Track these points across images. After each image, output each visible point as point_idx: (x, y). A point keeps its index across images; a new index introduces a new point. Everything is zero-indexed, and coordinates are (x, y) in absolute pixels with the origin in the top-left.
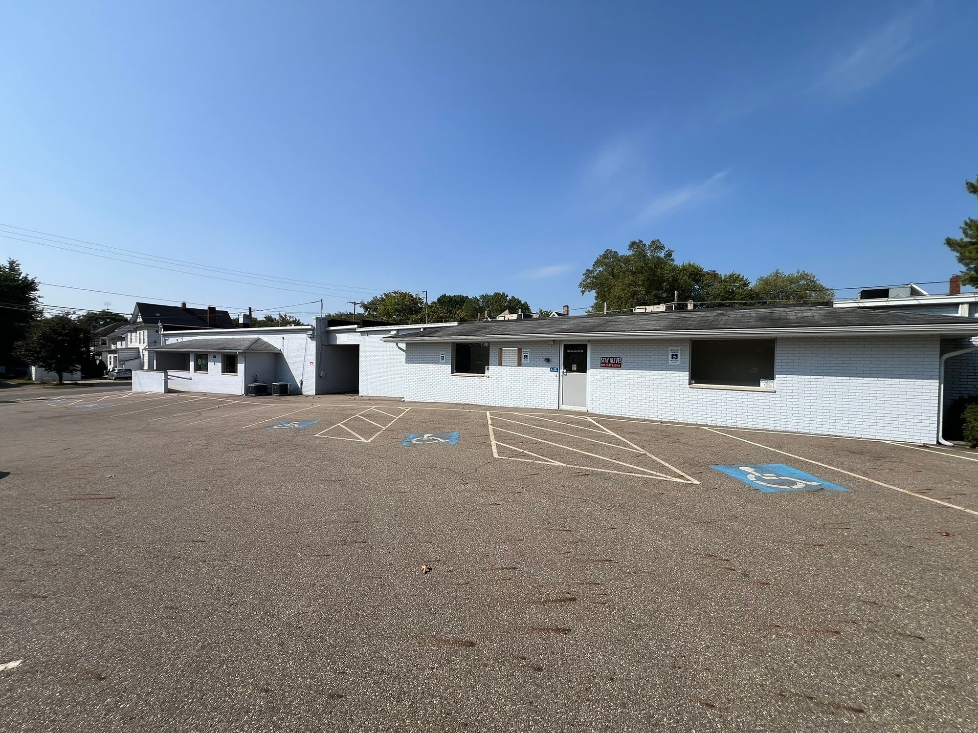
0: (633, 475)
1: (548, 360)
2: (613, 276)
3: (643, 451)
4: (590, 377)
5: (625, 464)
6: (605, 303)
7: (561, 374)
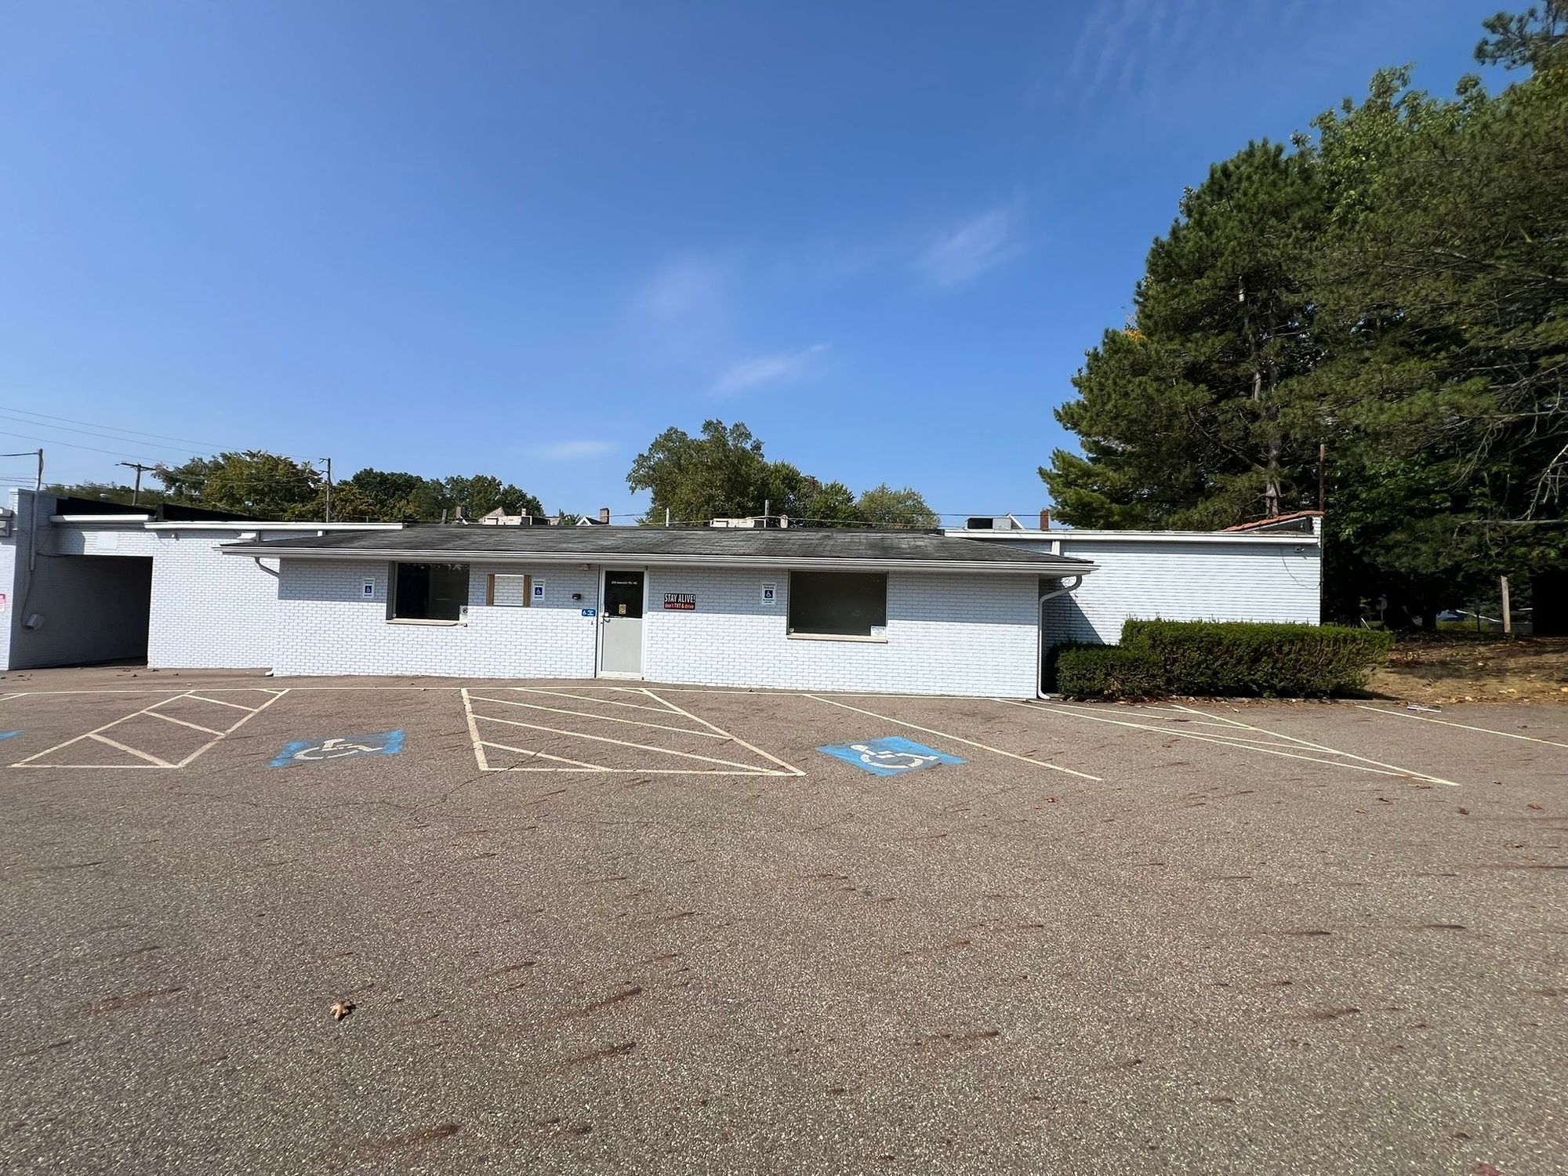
0: (716, 773)
1: (578, 597)
2: (679, 469)
3: (727, 736)
4: (647, 624)
5: (704, 758)
6: (668, 510)
7: (601, 620)
